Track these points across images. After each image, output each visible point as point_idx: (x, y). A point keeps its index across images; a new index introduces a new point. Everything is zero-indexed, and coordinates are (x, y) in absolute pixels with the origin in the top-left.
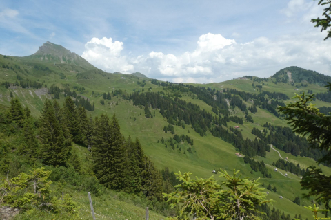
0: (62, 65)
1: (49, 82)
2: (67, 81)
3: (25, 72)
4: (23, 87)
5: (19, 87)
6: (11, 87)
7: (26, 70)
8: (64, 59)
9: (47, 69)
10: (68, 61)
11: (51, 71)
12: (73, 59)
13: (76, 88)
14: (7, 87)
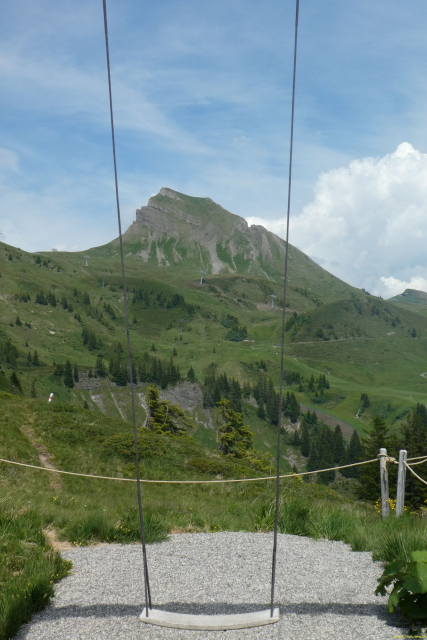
0: (225, 284)
1: (192, 355)
2: (257, 352)
3: (107, 317)
4: (121, 379)
5: (107, 381)
6: (84, 382)
7: (108, 309)
8: (223, 255)
9: (178, 300)
10: (238, 259)
11: (191, 310)
12: (254, 254)
13: (293, 378)
14: (70, 384)
